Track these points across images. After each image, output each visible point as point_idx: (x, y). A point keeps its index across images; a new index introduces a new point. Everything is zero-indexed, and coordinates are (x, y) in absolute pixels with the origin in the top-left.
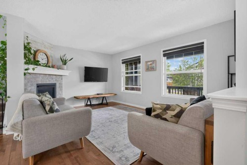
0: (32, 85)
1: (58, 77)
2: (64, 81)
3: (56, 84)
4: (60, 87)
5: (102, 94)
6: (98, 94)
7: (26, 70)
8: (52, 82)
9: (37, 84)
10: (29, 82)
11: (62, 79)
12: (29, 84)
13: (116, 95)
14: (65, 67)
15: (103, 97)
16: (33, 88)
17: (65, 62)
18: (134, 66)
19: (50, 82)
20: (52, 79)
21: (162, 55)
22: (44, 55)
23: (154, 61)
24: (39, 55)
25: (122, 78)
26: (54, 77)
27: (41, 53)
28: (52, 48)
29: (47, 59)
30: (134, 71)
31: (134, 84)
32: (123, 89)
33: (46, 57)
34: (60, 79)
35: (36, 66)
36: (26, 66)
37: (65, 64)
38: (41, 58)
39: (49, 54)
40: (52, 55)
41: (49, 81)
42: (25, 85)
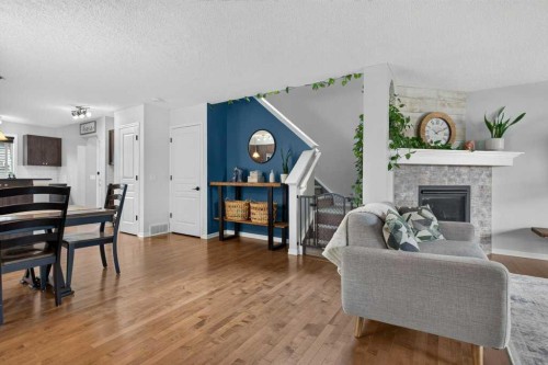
0: (409, 188)
1: (477, 170)
2: (496, 181)
3: (469, 187)
4: (481, 196)
7: (393, 158)
8: (457, 182)
9: (420, 187)
10: (402, 182)
11: (490, 175)
12: (403, 186)
14: (500, 142)
16: (411, 193)
17: (499, 130)
19: (453, 184)
20: (459, 175)
22: (441, 121)
24: (429, 124)
27: (434, 120)
28: (465, 100)
29: (447, 131)
33: (445, 125)
34: (484, 176)
35: (412, 150)
36: (393, 153)
37: (500, 136)
38: (434, 131)
39: (453, 118)
40: (464, 118)
41: (450, 180)
42: (396, 187)
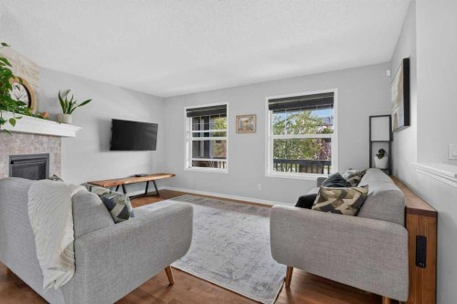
1: (53, 140)
3: (48, 155)
4: (55, 162)
5: (145, 176)
6: (137, 176)
8: (41, 151)
9: (11, 157)
11: (60, 144)
13: (174, 175)
14: (69, 117)
15: (148, 182)
16: (2, 165)
17: (68, 107)
18: (202, 123)
19: (38, 152)
20: (42, 144)
21: (267, 107)
22: (22, 88)
23: (252, 117)
25: (187, 144)
26: (45, 139)
28: (37, 72)
30: (202, 131)
31: (202, 155)
32: (188, 164)
33: (26, 92)
34: (57, 145)
35: (17, 115)
37: (69, 112)
41: (36, 149)
